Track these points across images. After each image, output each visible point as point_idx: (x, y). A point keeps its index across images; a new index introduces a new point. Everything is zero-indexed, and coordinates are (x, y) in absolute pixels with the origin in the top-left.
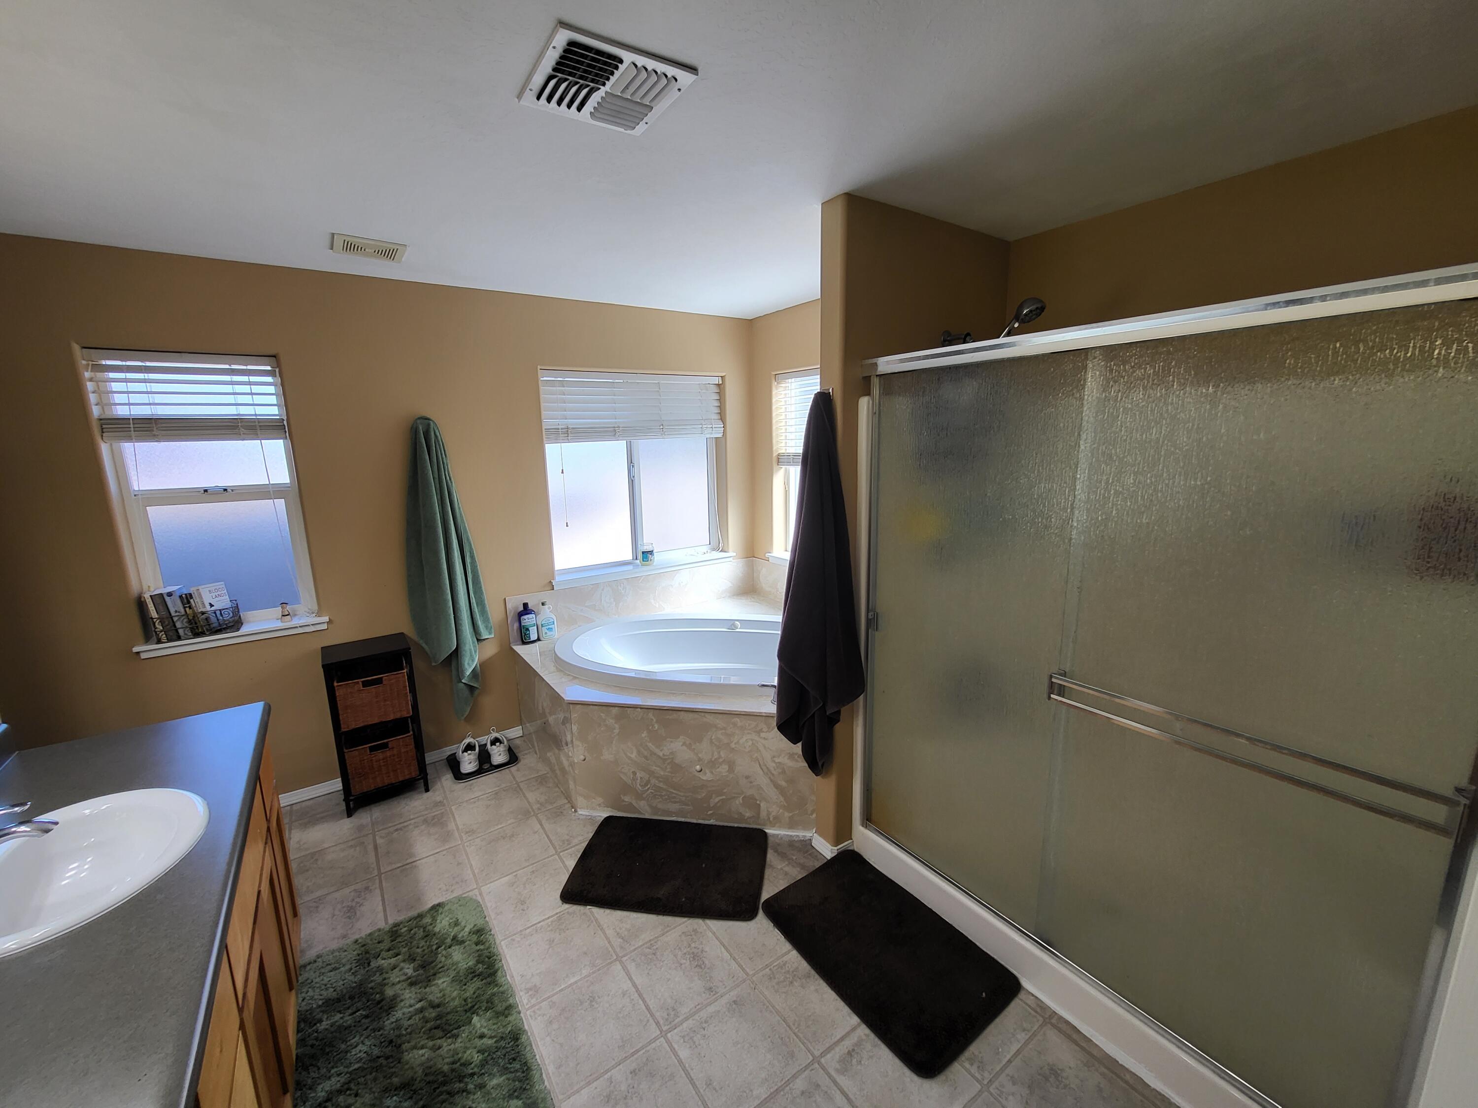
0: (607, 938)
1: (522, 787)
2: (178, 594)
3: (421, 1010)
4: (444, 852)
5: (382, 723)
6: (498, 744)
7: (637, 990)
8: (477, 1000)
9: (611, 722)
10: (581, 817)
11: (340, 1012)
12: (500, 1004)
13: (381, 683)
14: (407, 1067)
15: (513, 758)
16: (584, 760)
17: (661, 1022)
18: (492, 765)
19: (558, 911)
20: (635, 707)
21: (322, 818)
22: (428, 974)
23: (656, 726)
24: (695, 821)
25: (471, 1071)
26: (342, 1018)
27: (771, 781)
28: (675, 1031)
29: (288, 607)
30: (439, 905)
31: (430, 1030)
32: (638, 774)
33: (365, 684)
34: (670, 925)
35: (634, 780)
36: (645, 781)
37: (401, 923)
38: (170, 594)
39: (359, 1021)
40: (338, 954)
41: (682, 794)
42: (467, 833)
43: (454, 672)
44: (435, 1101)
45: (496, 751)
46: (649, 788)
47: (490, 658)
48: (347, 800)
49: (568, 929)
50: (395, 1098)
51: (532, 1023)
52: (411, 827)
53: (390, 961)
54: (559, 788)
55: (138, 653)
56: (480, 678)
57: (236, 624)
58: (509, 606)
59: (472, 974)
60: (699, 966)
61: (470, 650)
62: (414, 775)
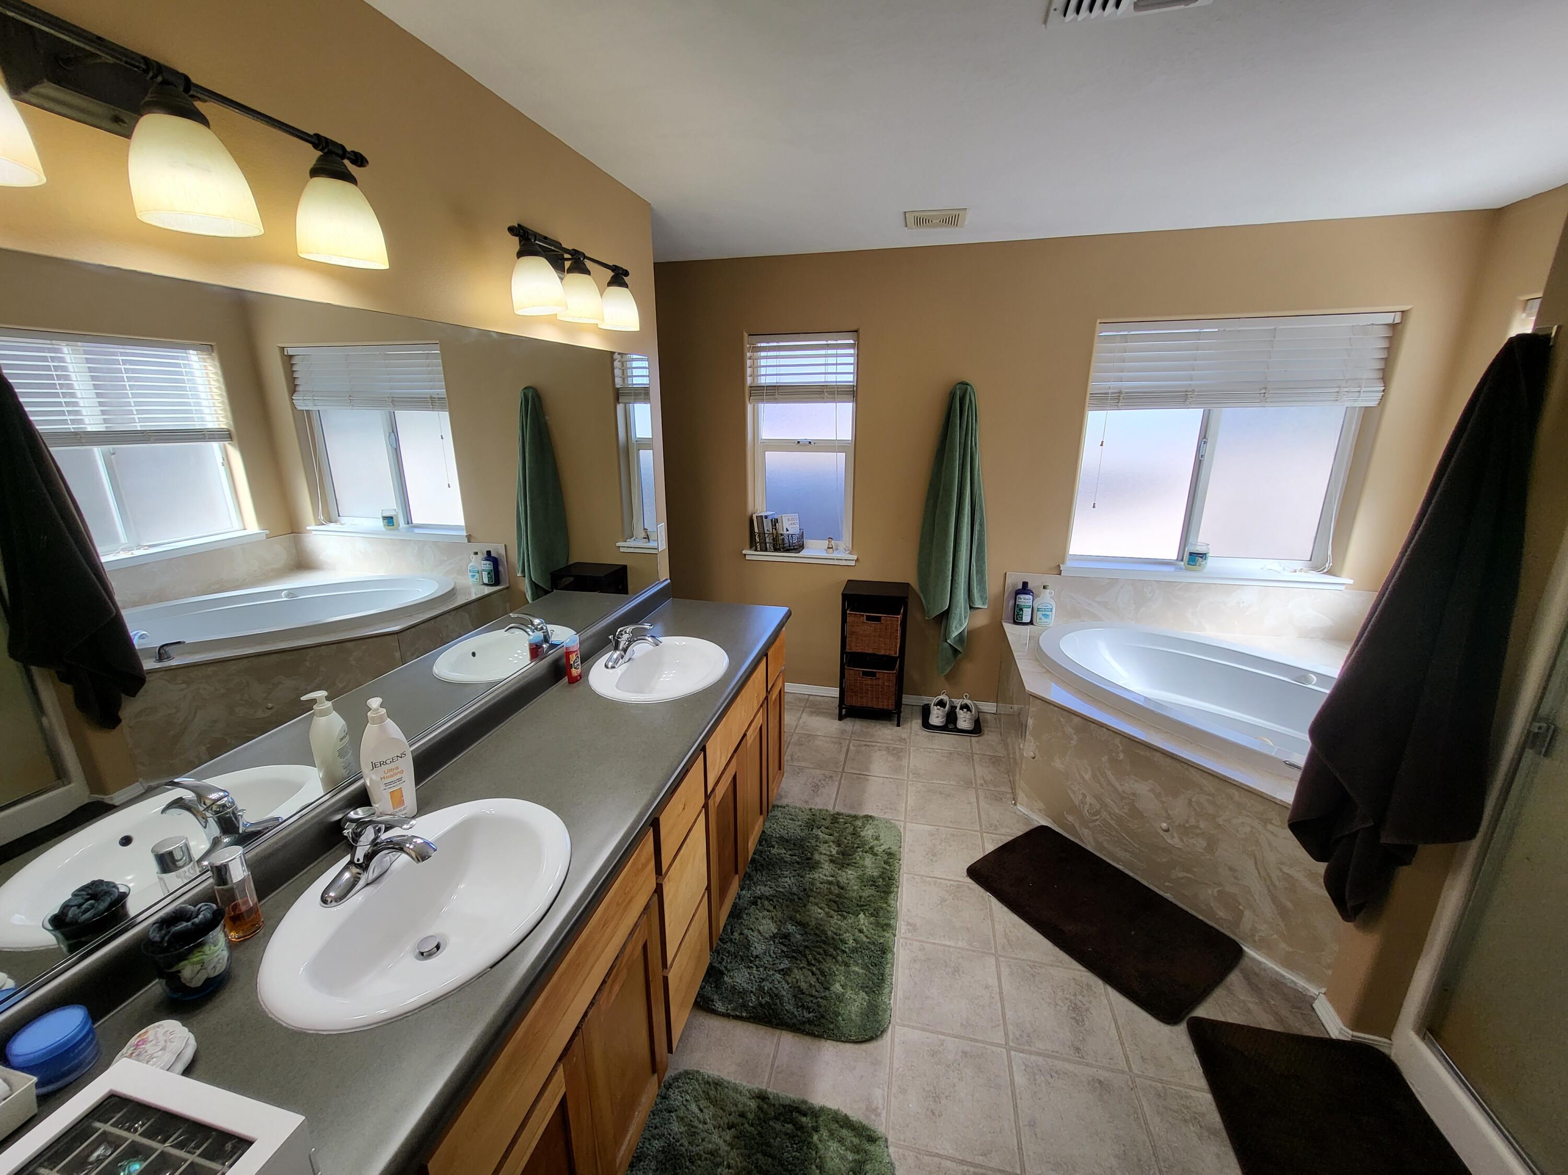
0: (994, 932)
1: (974, 758)
2: (770, 518)
3: (830, 883)
4: (891, 780)
5: (874, 655)
6: (965, 710)
7: (1001, 993)
8: (868, 903)
9: (1069, 730)
10: (1018, 812)
11: (785, 849)
12: (883, 918)
13: (880, 621)
14: (807, 913)
15: (977, 729)
16: (1034, 758)
17: (1011, 1037)
18: (956, 727)
19: (960, 879)
20: (1101, 725)
21: (824, 713)
22: (844, 862)
23: (1121, 756)
24: (1146, 884)
25: (844, 949)
26: (785, 854)
27: (1270, 891)
28: (1021, 1055)
29: (833, 542)
30: (871, 817)
31: (830, 900)
32: (1088, 798)
33: (869, 618)
34: (1063, 962)
35: (1082, 803)
36: (1095, 810)
37: (842, 814)
38: (766, 517)
39: (793, 863)
40: (797, 810)
41: (1137, 846)
42: (914, 774)
43: (942, 631)
44: (815, 949)
45: (962, 716)
46: (1097, 820)
47: (979, 628)
48: (840, 709)
49: (962, 900)
50: (794, 927)
51: (901, 950)
52: (876, 748)
53: (824, 836)
54: (1009, 776)
55: (745, 555)
56: (965, 643)
57: (800, 547)
58: (1008, 581)
59: (873, 882)
60: (1076, 1020)
61: (961, 614)
62: (890, 707)
